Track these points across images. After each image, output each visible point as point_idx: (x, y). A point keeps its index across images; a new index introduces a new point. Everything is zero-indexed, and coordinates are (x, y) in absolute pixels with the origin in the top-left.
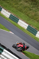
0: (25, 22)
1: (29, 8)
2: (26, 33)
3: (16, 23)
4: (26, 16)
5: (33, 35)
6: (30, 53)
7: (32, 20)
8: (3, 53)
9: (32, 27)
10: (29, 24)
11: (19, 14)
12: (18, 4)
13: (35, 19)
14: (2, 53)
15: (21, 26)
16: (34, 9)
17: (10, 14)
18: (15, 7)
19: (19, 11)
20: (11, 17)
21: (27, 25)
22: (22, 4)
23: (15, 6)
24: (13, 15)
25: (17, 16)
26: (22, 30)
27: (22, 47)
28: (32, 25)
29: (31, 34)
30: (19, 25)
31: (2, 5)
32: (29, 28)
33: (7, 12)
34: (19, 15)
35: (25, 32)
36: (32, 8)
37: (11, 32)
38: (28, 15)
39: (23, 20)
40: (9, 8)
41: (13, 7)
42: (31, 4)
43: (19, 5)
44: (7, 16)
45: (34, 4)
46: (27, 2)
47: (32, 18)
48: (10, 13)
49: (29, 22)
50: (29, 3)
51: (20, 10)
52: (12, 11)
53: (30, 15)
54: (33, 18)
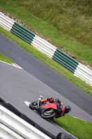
0: (48, 41)
1: (57, 7)
2: (51, 66)
4: (52, 26)
5: (67, 71)
9: (65, 54)
10: (59, 47)
11: (34, 22)
13: (71, 35)
15: (40, 50)
16: (69, 10)
17: (12, 22)
18: (26, 6)
19: (34, 14)
21: (54, 49)
23: (25, 3)
24: (20, 25)
26: (42, 59)
27: (54, 110)
28: (65, 48)
29: (63, 70)
30: (33, 48)
32: (58, 56)
33: (7, 18)
34: (35, 25)
35: (48, 64)
36: (64, 7)
37: (15, 65)
38: (55, 25)
39: (44, 37)
40: (11, 8)
41: (20, 5)
43: (34, 2)
44: (5, 28)
47: (64, 33)
48: (14, 19)
49: (57, 41)
51: (38, 14)
52: (19, 14)
53: (61, 25)
54: (67, 32)
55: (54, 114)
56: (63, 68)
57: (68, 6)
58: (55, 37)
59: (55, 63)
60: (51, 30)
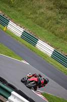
0: (48, 44)
1: (55, 19)
2: (50, 62)
3: (33, 46)
4: (50, 33)
5: (62, 66)
6: (57, 98)
7: (60, 40)
8: (11, 98)
10: (56, 48)
11: (38, 30)
12: (37, 13)
13: (65, 39)
14: (9, 98)
15: (42, 50)
16: (64, 21)
18: (32, 18)
19: (38, 25)
20: (25, 36)
21: (52, 49)
22: (43, 13)
23: (31, 16)
24: (28, 32)
25: (35, 33)
26: (43, 57)
28: (60, 49)
30: (37, 49)
31: (9, 15)
33: (18, 27)
34: (39, 32)
35: (48, 61)
36: (60, 19)
37: (24, 62)
38: (53, 32)
39: (45, 41)
40: (21, 20)
41: (28, 18)
42: (60, 13)
43: (37, 15)
45: (64, 13)
46: (52, 9)
47: (60, 38)
48: (24, 28)
49: (54, 44)
50: (55, 11)
51: (41, 24)
52: (27, 24)
53: (57, 32)
54: (62, 38)
55: (35, 84)
56: (59, 64)
57: (62, 18)
58: (53, 41)
59: (53, 60)
60: (50, 36)
